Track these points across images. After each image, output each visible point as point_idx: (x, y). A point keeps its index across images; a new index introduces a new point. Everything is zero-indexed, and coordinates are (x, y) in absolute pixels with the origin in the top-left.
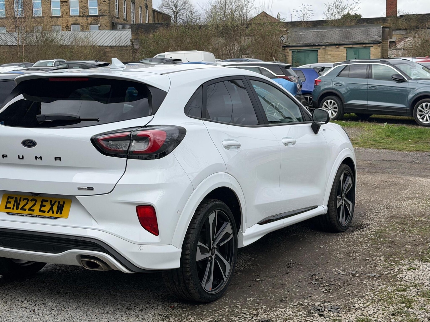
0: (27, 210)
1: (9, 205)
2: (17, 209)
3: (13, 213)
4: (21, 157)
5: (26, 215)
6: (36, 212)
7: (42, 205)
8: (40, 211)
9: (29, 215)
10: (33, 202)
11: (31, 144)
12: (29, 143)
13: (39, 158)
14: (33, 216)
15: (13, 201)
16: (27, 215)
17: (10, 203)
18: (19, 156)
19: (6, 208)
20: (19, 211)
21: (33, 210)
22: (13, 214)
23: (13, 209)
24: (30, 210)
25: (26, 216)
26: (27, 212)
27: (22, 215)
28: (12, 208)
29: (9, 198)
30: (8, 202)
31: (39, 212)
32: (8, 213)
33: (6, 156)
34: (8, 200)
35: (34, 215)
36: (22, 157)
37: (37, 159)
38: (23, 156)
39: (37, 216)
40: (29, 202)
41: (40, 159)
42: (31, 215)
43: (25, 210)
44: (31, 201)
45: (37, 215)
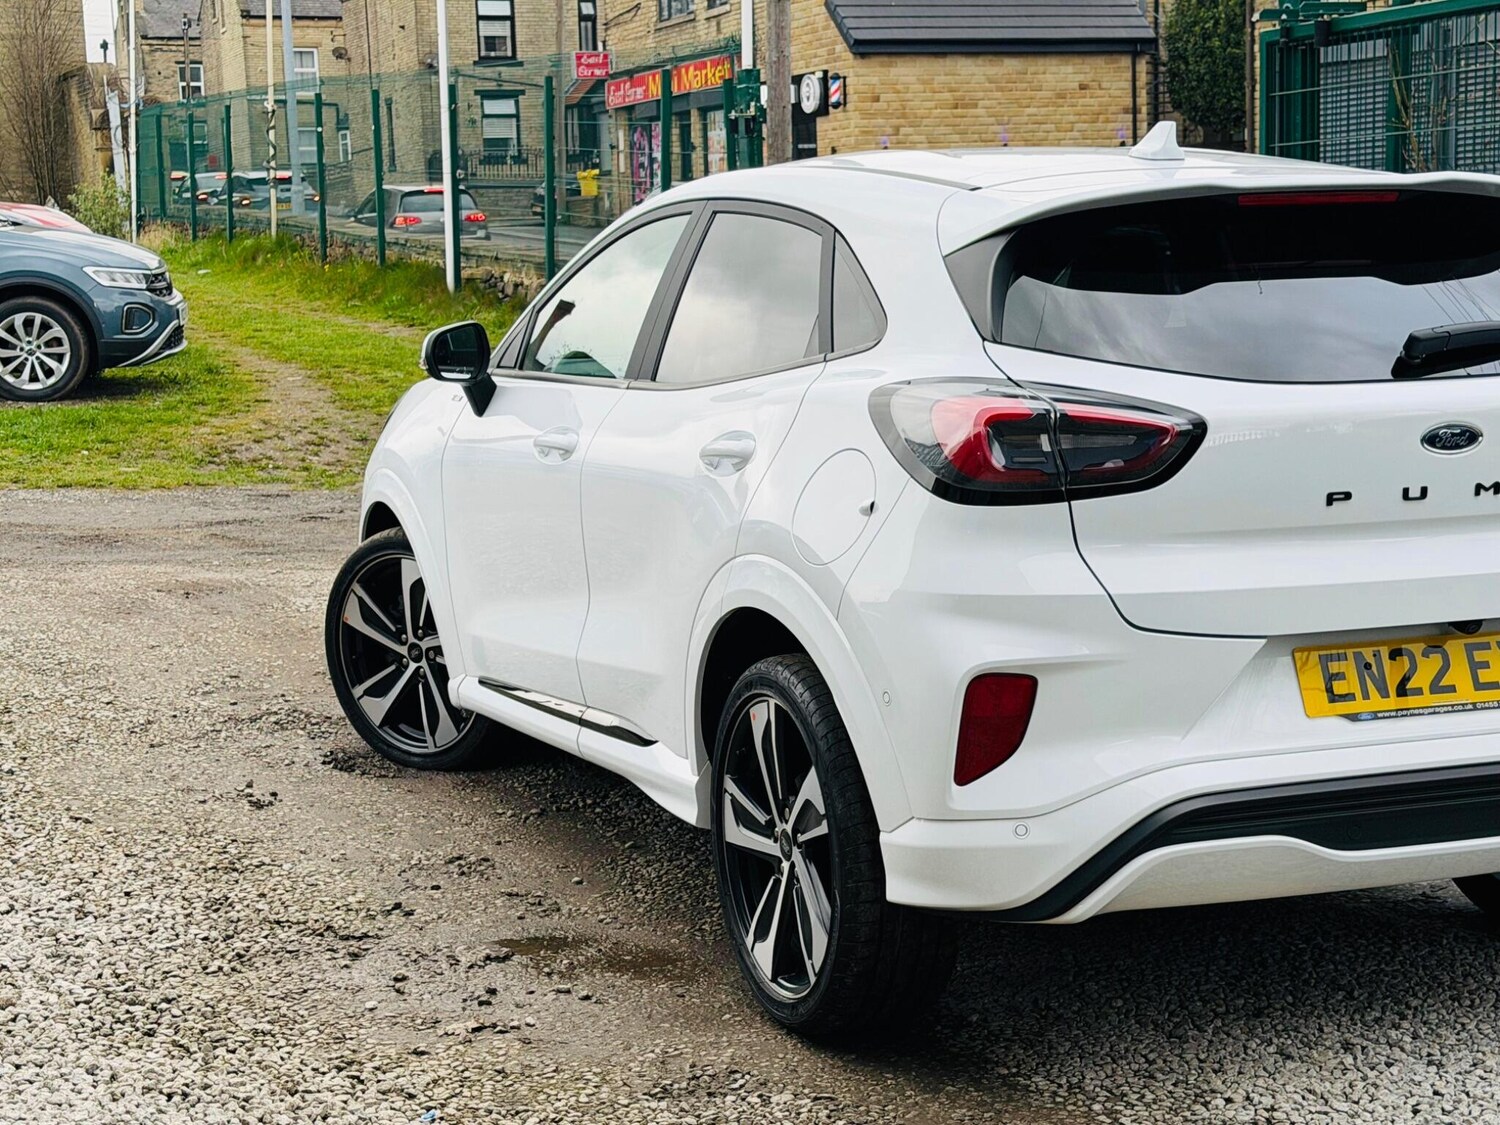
0: (1426, 690)
1: (1339, 688)
2: (1385, 694)
3: (1376, 713)
4: (1415, 492)
5: (1432, 710)
6: (1466, 692)
7: (1475, 667)
8: (1479, 686)
9: (1445, 709)
10: (1436, 661)
11: (1461, 441)
12: (1456, 438)
13: (1487, 489)
14: (1460, 708)
15: (1349, 668)
16: (1437, 710)
17: (1340, 676)
18: (1406, 491)
19: (1334, 698)
20: (1393, 702)
21: (1452, 689)
22: (1375, 716)
23: (1366, 696)
24: (1436, 688)
25: (1434, 713)
26: (1428, 699)
27: (1416, 712)
28: (1359, 695)
29: (1325, 661)
30: (1330, 678)
31: (1476, 689)
32: (1354, 718)
33: (1348, 496)
34: (1325, 669)
35: (1463, 705)
36: (1418, 494)
37: (1482, 491)
38: (1424, 492)
39: (1475, 708)
40: (1419, 658)
41: (1492, 490)
42: (1453, 706)
43: (1419, 692)
44: (1425, 654)
45: (1474, 704)
